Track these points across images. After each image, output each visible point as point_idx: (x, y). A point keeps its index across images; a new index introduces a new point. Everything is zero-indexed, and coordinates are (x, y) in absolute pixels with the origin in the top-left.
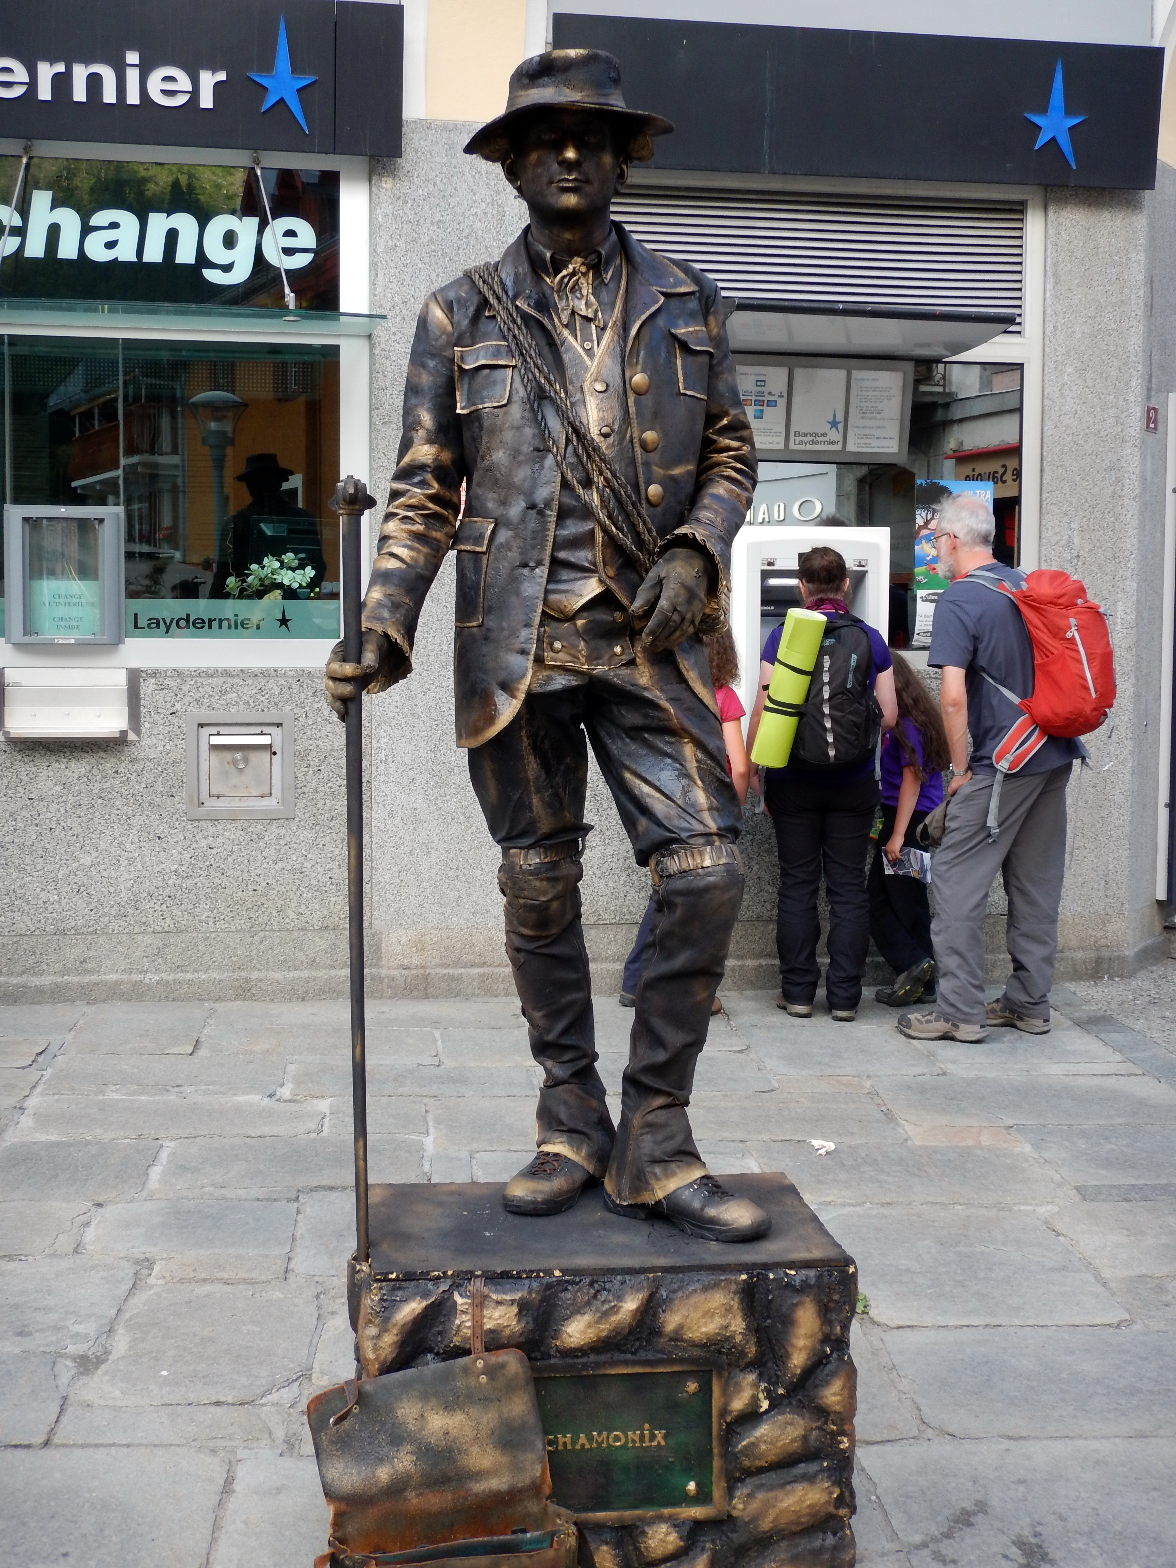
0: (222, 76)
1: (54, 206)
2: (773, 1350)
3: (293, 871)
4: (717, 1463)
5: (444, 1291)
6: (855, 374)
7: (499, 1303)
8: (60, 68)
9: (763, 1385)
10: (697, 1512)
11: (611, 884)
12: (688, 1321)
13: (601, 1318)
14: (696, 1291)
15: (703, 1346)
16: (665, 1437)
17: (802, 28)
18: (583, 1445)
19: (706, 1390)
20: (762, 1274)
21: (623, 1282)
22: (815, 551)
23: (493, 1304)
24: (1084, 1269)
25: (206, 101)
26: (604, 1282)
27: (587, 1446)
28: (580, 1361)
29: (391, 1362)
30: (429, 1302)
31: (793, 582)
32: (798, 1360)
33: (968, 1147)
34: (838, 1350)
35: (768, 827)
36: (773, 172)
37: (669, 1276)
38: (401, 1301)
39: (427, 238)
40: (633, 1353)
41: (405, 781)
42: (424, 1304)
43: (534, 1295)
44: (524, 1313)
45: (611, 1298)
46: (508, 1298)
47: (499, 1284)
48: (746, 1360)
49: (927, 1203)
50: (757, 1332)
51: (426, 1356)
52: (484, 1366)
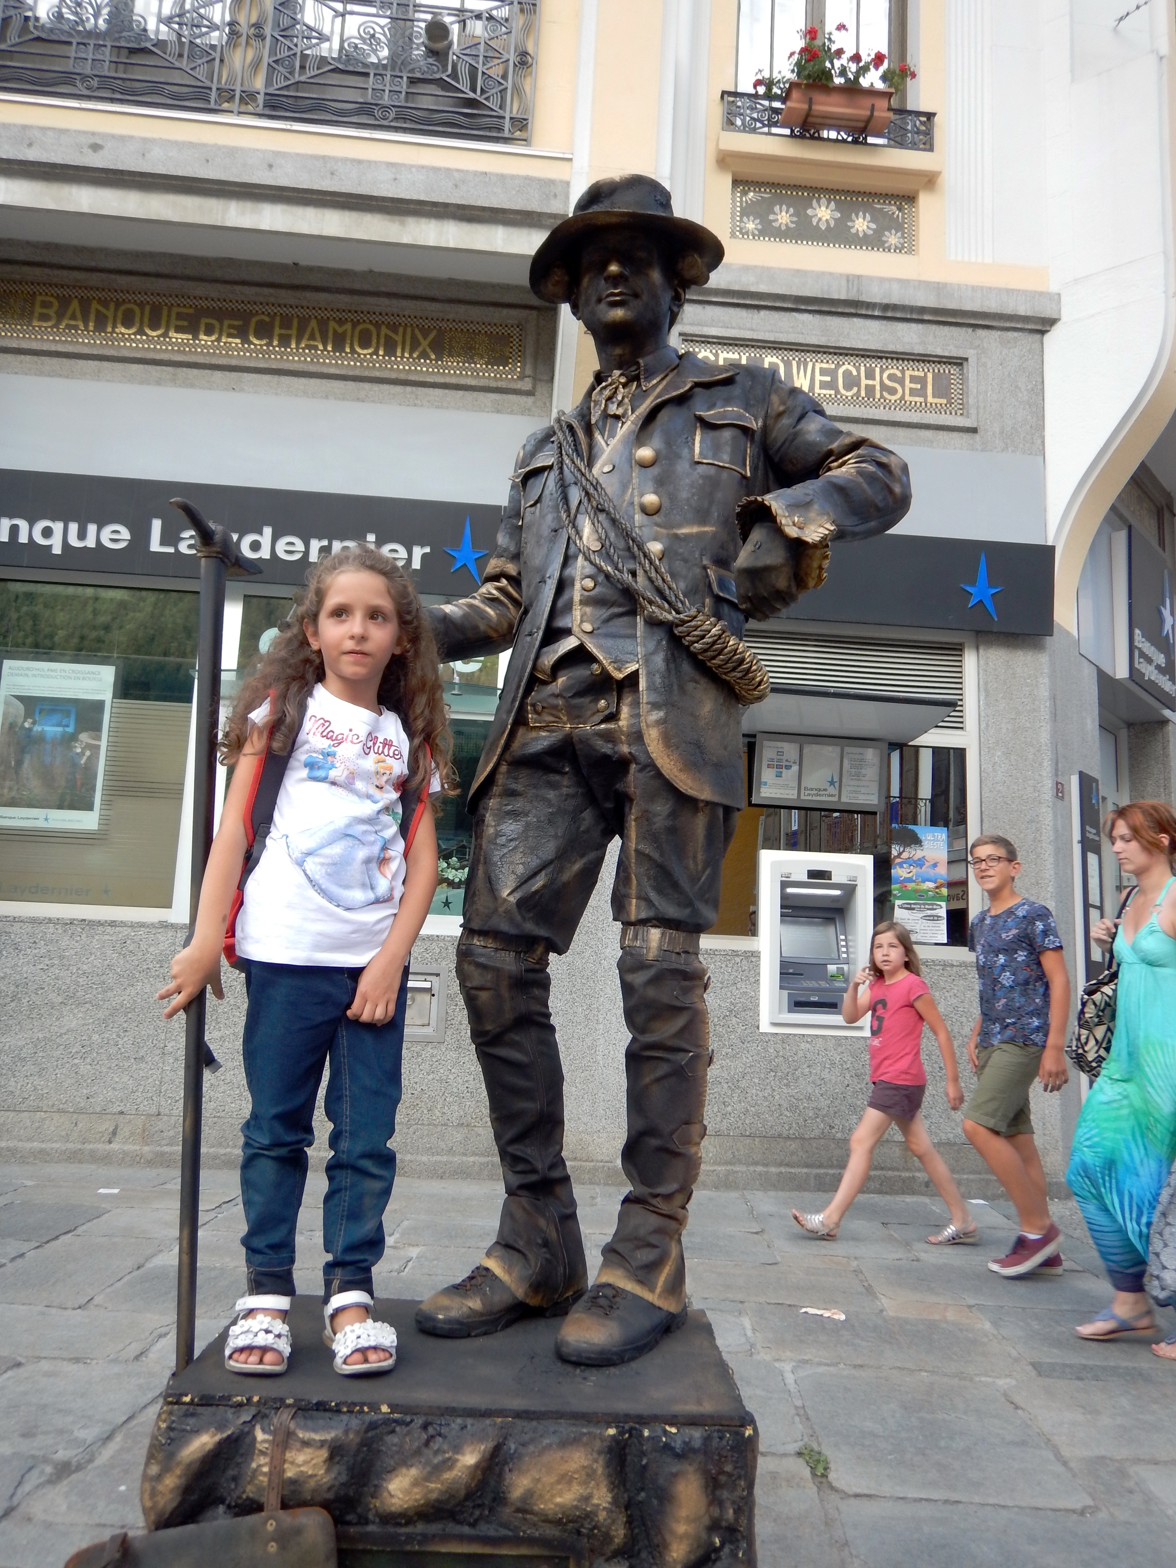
0: (427, 550)
2: (648, 1536)
5: (245, 1422)
6: (846, 749)
7: (306, 1444)
8: (325, 543)
12: (539, 1486)
13: (430, 1474)
14: (550, 1446)
15: (558, 1522)
20: (635, 1429)
21: (463, 1427)
23: (298, 1445)
24: (1043, 1445)
25: (416, 564)
26: (441, 1425)
28: (403, 1530)
29: (172, 1514)
30: (225, 1435)
32: (678, 1552)
33: (935, 1320)
34: (731, 1542)
37: (521, 1423)
38: (191, 1432)
40: (473, 1525)
42: (218, 1438)
43: (351, 1436)
44: (337, 1459)
45: (445, 1447)
46: (317, 1437)
47: (311, 1418)
48: (613, 1547)
49: (895, 1368)
50: (626, 1509)
51: (217, 1507)
52: (276, 1530)
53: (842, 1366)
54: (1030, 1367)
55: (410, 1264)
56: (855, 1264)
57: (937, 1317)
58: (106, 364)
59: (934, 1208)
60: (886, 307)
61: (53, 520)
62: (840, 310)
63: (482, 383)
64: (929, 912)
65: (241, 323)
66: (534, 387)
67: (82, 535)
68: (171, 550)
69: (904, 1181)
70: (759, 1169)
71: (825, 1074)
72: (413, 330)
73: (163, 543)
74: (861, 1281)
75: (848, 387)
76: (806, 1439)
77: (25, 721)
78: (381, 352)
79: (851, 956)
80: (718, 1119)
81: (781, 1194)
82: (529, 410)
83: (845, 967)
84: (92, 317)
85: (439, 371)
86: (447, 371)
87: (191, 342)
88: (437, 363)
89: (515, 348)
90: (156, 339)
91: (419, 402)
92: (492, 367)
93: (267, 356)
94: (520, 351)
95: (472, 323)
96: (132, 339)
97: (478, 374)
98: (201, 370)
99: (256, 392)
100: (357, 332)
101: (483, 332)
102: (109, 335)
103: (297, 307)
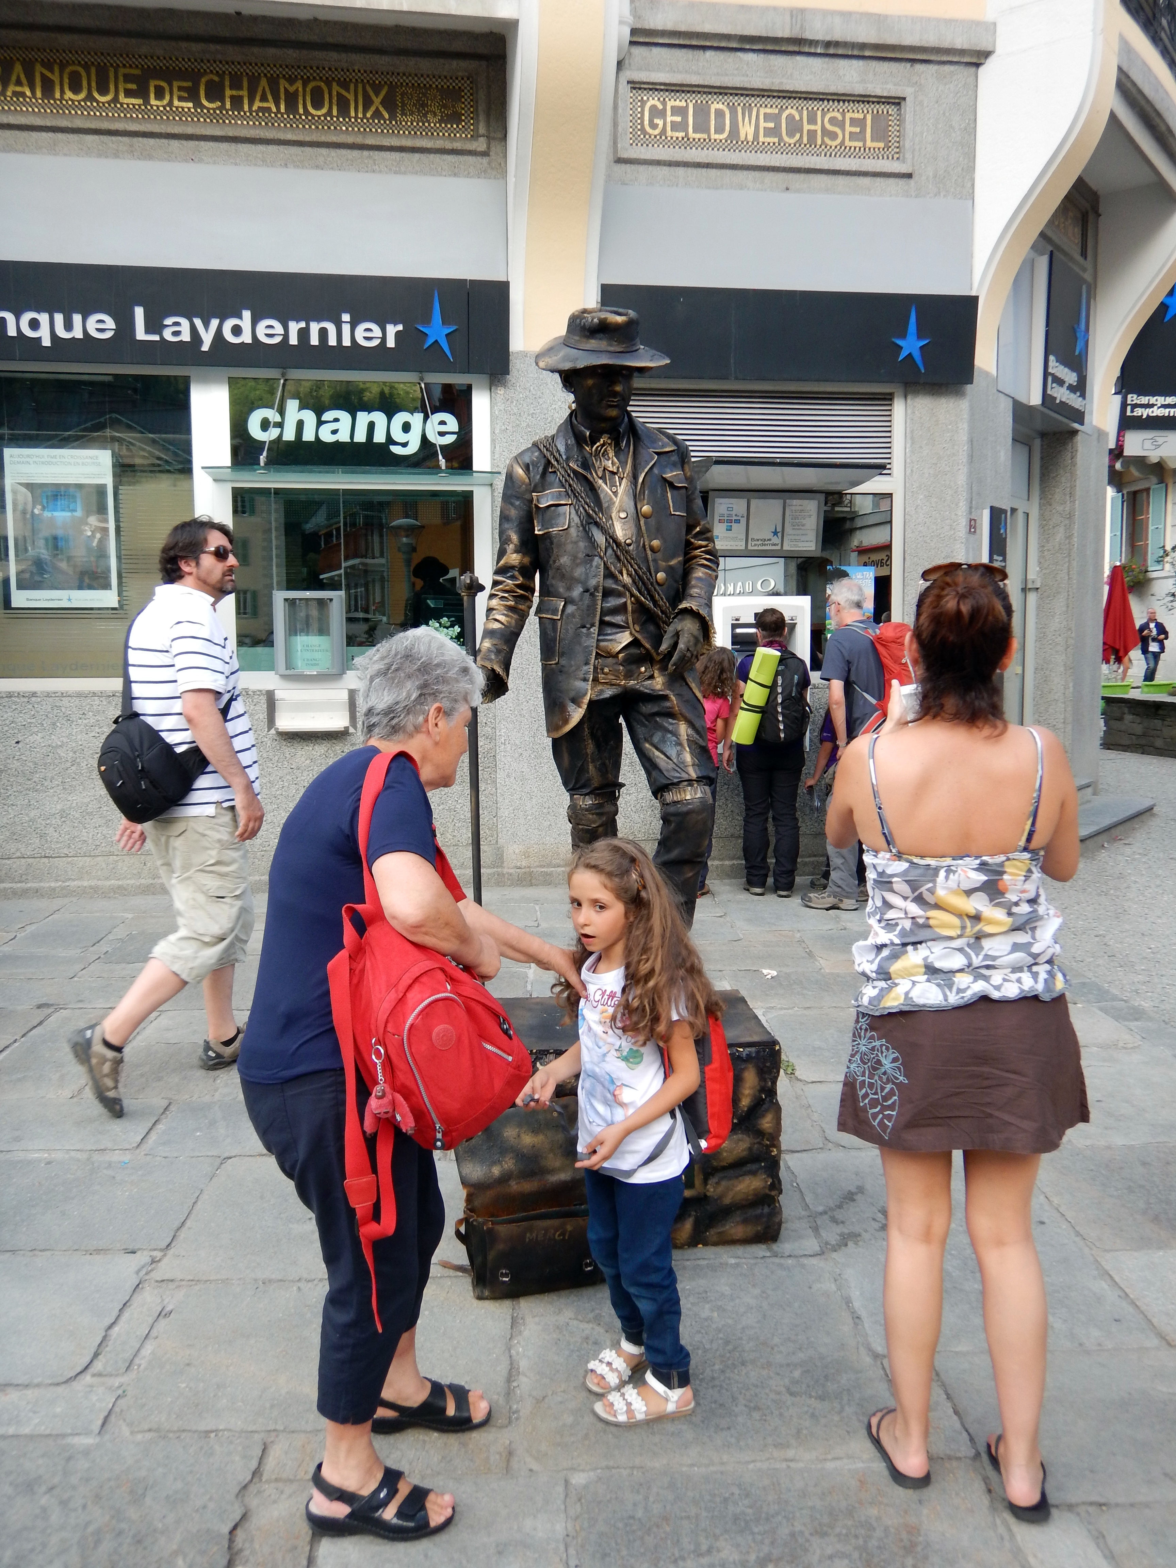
0: (400, 327)
1: (301, 408)
3: (449, 810)
6: (788, 501)
8: (303, 324)
11: (642, 816)
17: (754, 290)
22: (766, 611)
25: (391, 343)
31: (753, 630)
32: (746, 1102)
34: (769, 1096)
35: (737, 781)
36: (736, 378)
39: (526, 424)
41: (517, 755)
53: (796, 1009)
56: (798, 935)
58: (60, 136)
60: (828, 44)
61: (38, 312)
62: (783, 49)
63: (439, 144)
65: (189, 84)
66: (489, 148)
67: (68, 326)
68: (156, 338)
72: (364, 88)
73: (148, 331)
74: (804, 949)
75: (790, 133)
77: (34, 507)
78: (335, 113)
81: (733, 881)
82: (485, 171)
84: (38, 83)
85: (393, 132)
86: (401, 132)
87: (143, 107)
88: (391, 122)
89: (466, 103)
90: (107, 105)
91: (377, 167)
92: (446, 126)
93: (221, 121)
94: (472, 106)
95: (422, 76)
96: (82, 106)
97: (432, 134)
98: (158, 140)
99: (214, 163)
100: (308, 90)
101: (434, 86)
102: (58, 102)
103: (245, 64)
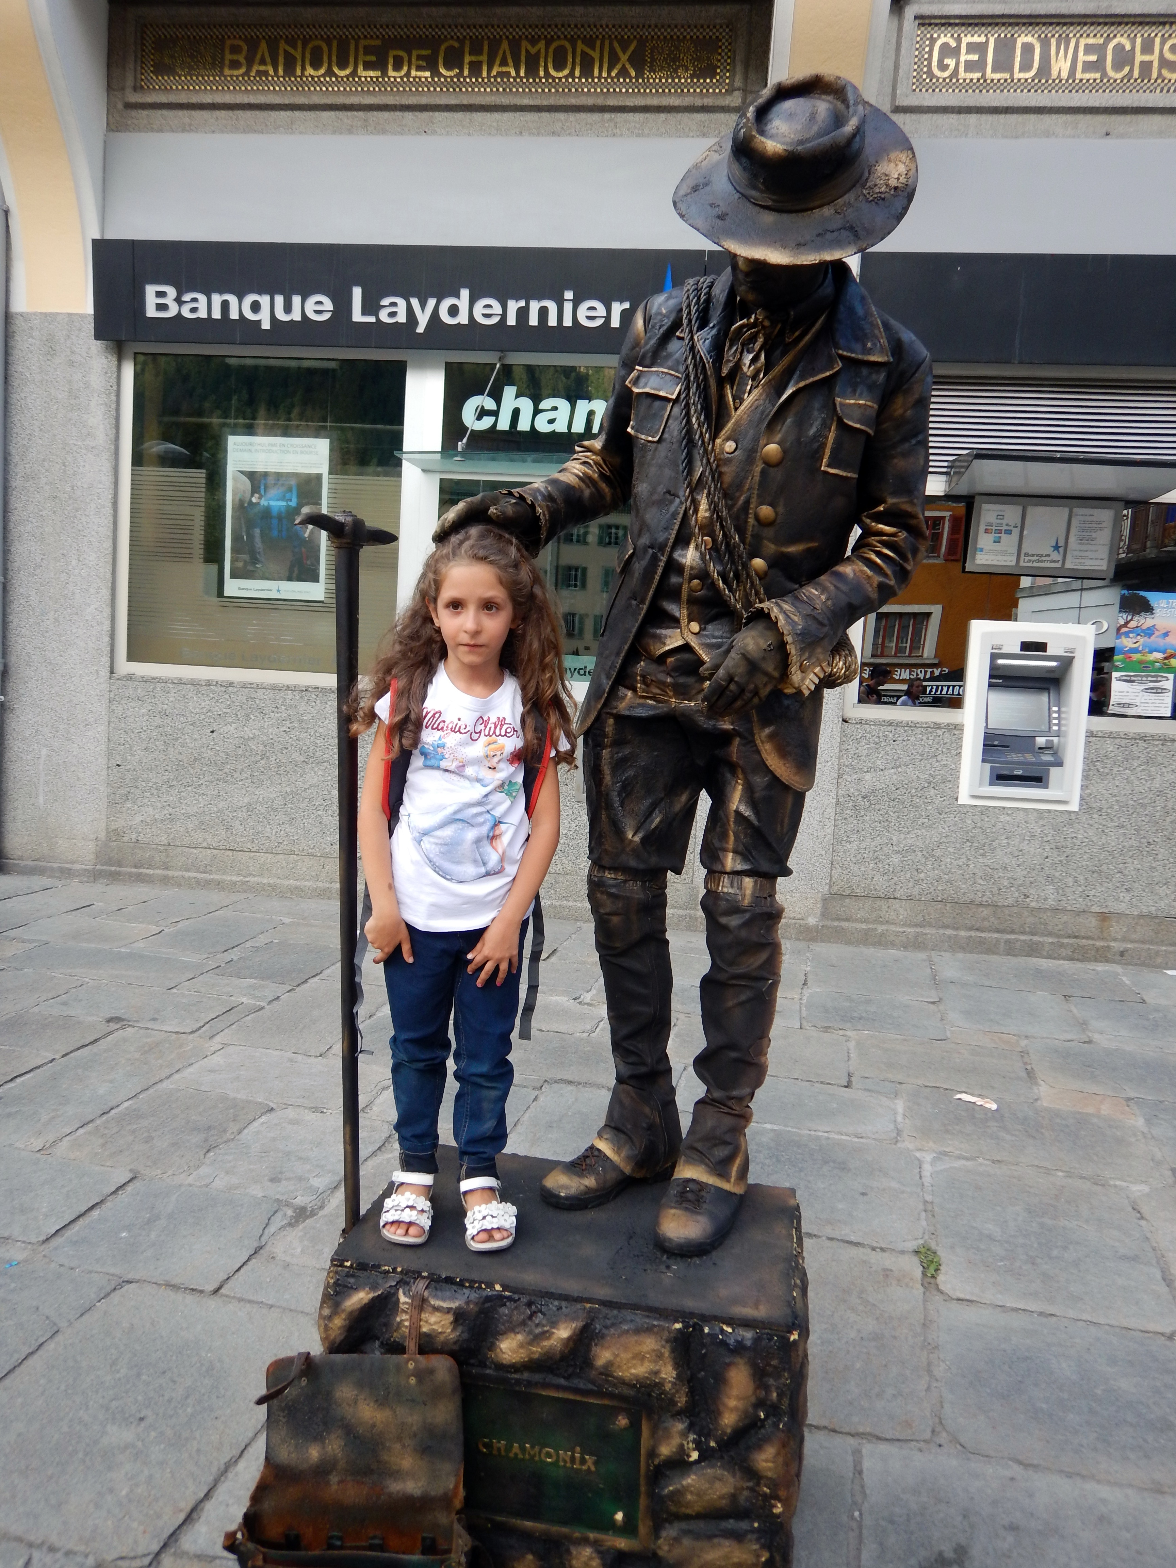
1: (519, 395)
2: (706, 1404)
4: (643, 1502)
5: (391, 1286)
6: (1075, 510)
7: (437, 1309)
8: (522, 303)
9: (692, 1437)
10: (622, 1543)
12: (618, 1359)
13: (532, 1340)
14: (628, 1331)
15: (633, 1386)
16: (596, 1463)
17: (1052, 255)
18: (516, 1454)
19: (635, 1427)
20: (698, 1325)
21: (559, 1308)
23: (430, 1309)
24: (1154, 1262)
26: (541, 1305)
27: (520, 1456)
28: (513, 1376)
29: (340, 1344)
30: (376, 1294)
32: (729, 1420)
33: (1087, 1114)
34: (774, 1416)
36: (1021, 362)
37: (604, 1310)
38: (352, 1288)
40: (567, 1378)
42: (371, 1295)
43: (472, 1306)
44: (461, 1321)
45: (544, 1322)
46: (445, 1305)
47: (441, 1289)
48: (677, 1409)
49: (1032, 1166)
50: (689, 1382)
51: (375, 1341)
52: (415, 1368)
53: (980, 1160)
54: (1169, 1173)
55: (601, 1024)
56: (1024, 1043)
57: (1090, 1110)
58: (297, 114)
59: (1124, 979)
61: (260, 293)
63: (687, 101)
64: (1152, 685)
65: (429, 52)
67: (288, 309)
68: (372, 319)
69: (1098, 950)
70: (949, 932)
71: (1024, 846)
72: (611, 44)
73: (364, 313)
74: (1025, 1063)
75: (1117, 67)
76: (926, 1237)
77: (252, 495)
78: (577, 74)
79: (1063, 728)
80: (911, 884)
81: (968, 956)
83: (1055, 740)
84: (281, 60)
85: (639, 91)
86: (648, 91)
87: (380, 80)
88: (637, 80)
89: (723, 54)
90: (345, 79)
91: (618, 130)
92: (698, 81)
93: (458, 90)
94: (729, 57)
95: (676, 27)
96: (322, 82)
97: (682, 91)
98: (392, 113)
99: (448, 134)
100: (551, 51)
101: (688, 37)
102: (299, 79)
103: (487, 27)
